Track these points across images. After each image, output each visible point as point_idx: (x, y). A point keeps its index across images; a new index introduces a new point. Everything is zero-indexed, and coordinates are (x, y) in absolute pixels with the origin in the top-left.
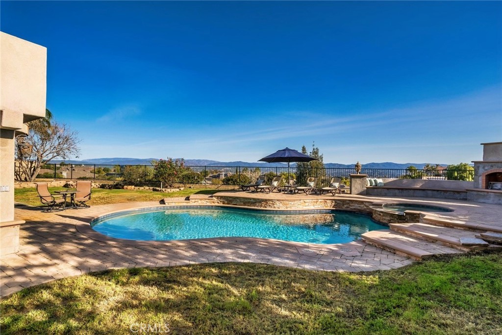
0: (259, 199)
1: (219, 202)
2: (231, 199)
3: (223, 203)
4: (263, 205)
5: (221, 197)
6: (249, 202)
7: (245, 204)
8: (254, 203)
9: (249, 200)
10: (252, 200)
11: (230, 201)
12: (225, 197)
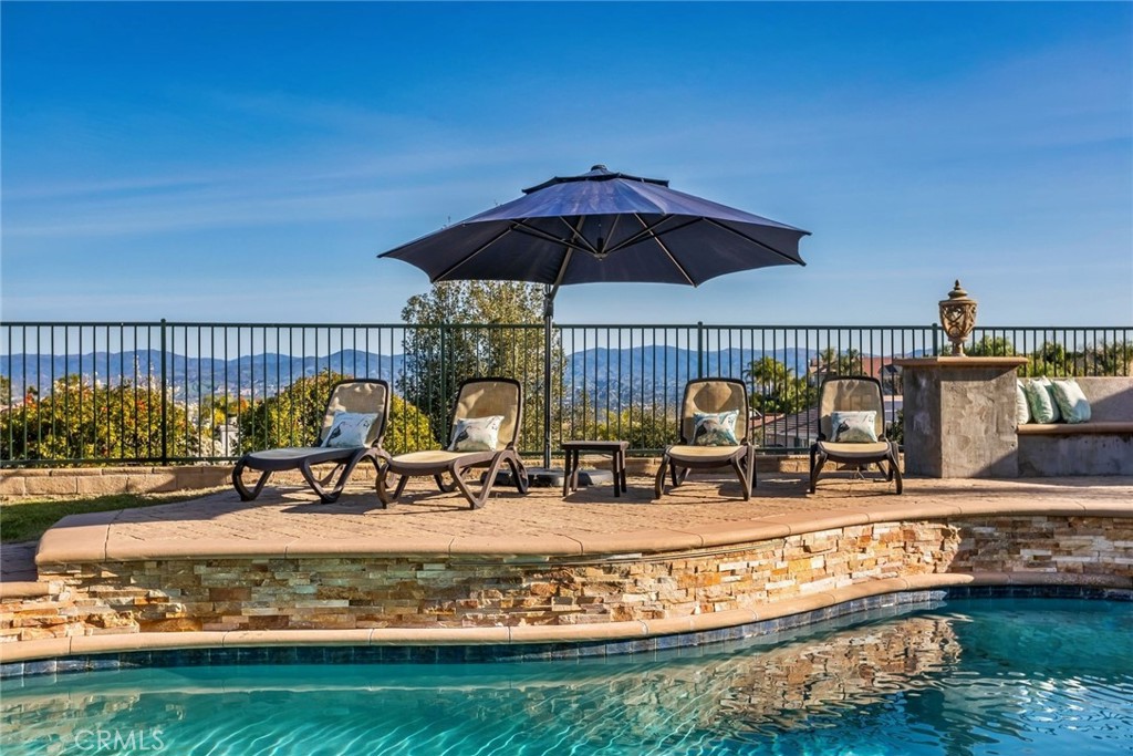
0: (493, 559)
1: (108, 614)
2: (223, 577)
3: (152, 621)
4: (532, 601)
5: (128, 568)
6: (402, 592)
7: (362, 606)
8: (451, 593)
9: (405, 574)
10: (430, 573)
11: (217, 594)
12: (160, 561)
